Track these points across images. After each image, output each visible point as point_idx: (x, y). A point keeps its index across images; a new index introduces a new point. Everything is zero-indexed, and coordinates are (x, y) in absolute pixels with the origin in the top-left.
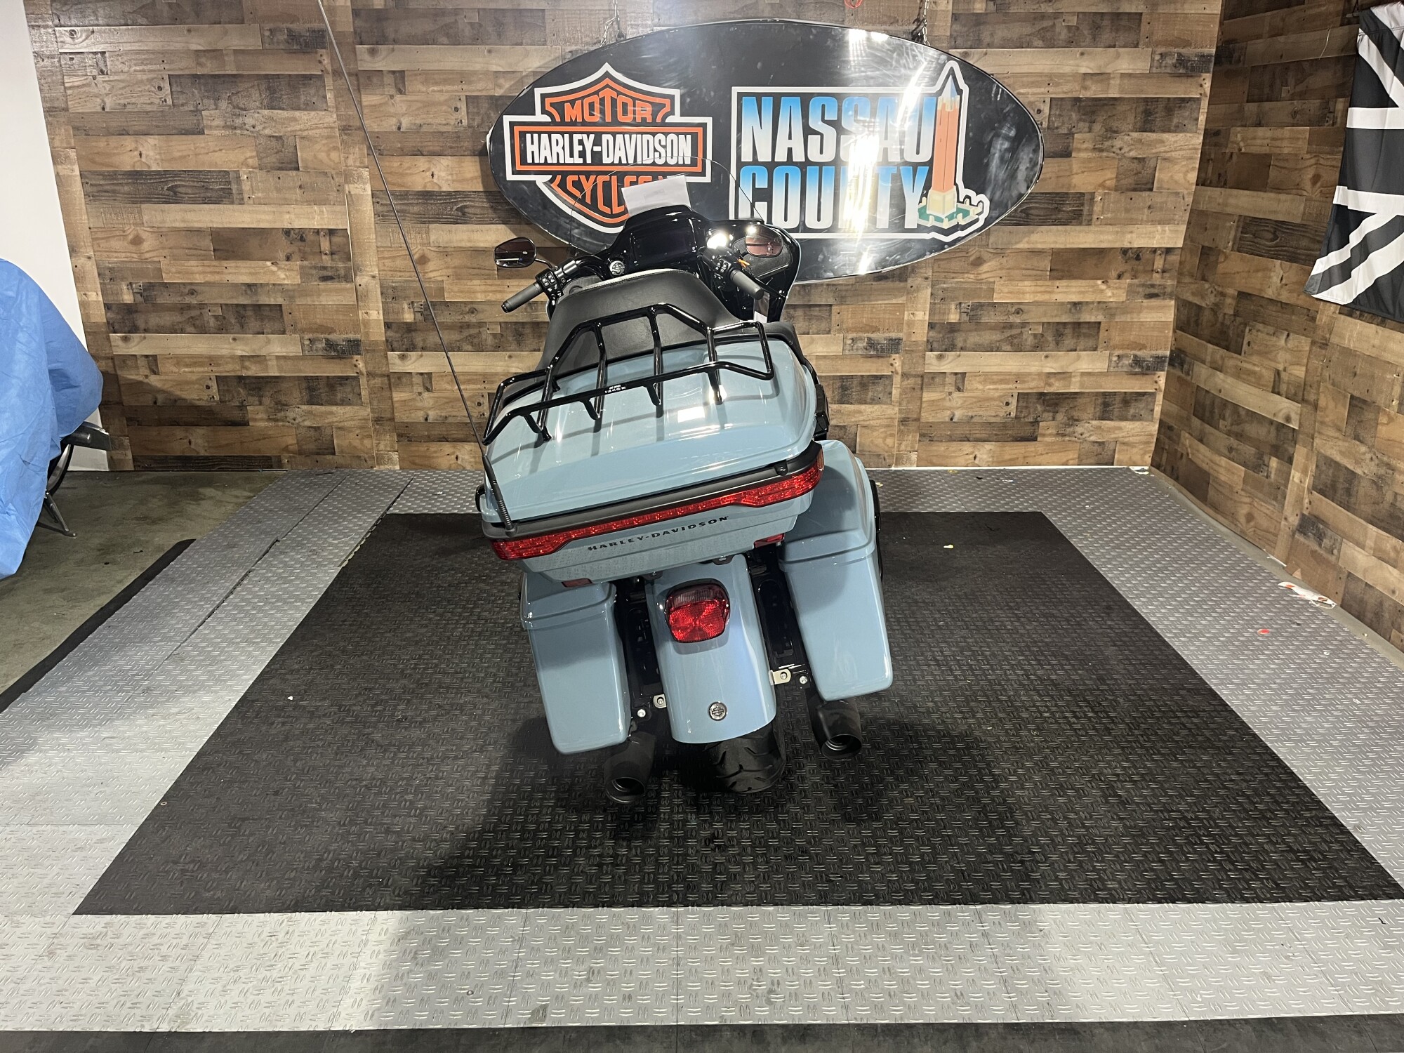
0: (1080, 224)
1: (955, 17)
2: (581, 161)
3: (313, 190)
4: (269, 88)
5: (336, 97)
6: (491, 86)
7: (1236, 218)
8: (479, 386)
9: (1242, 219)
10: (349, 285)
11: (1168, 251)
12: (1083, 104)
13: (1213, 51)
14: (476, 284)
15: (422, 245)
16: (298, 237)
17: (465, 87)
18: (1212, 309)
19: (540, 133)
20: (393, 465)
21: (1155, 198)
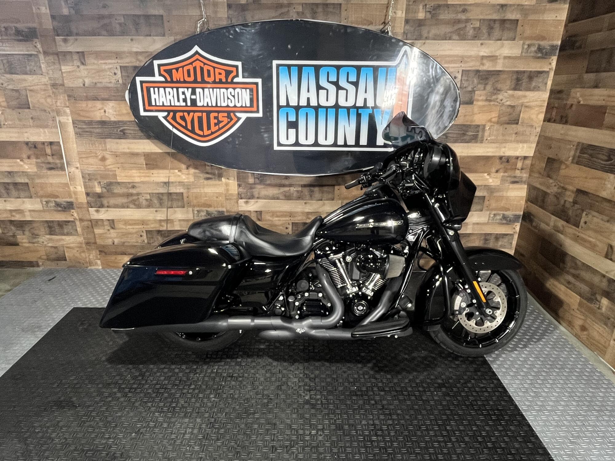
0: (476, 142)
1: (407, 21)
2: (184, 104)
3: (39, 119)
4: (8, 62)
5: (46, 67)
6: (134, 60)
7: (576, 144)
8: (140, 227)
9: (580, 145)
10: (63, 173)
11: (525, 158)
12: (481, 74)
13: (559, 43)
14: (134, 173)
15: (102, 150)
16: (34, 146)
17: (119, 61)
18: (555, 196)
19: (158, 88)
20: (99, 266)
21: (519, 128)
